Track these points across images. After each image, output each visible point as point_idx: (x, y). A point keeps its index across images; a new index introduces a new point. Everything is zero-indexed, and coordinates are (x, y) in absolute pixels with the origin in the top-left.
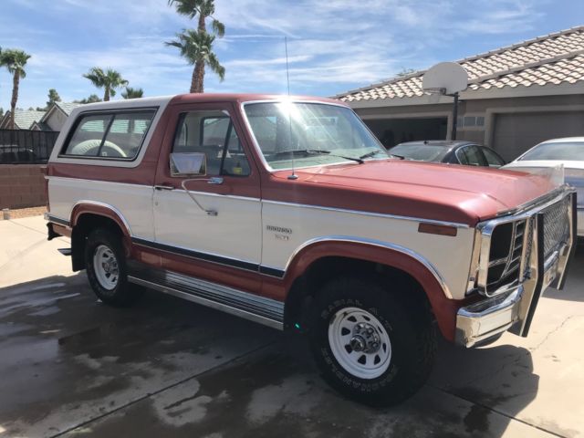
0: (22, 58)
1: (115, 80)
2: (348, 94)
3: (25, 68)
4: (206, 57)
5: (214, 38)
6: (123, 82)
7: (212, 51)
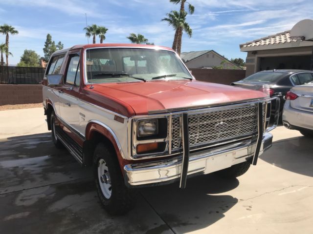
0: (104, 30)
1: (141, 39)
2: (253, 42)
3: (105, 35)
4: (182, 25)
5: (187, 14)
6: (145, 40)
7: (186, 21)
